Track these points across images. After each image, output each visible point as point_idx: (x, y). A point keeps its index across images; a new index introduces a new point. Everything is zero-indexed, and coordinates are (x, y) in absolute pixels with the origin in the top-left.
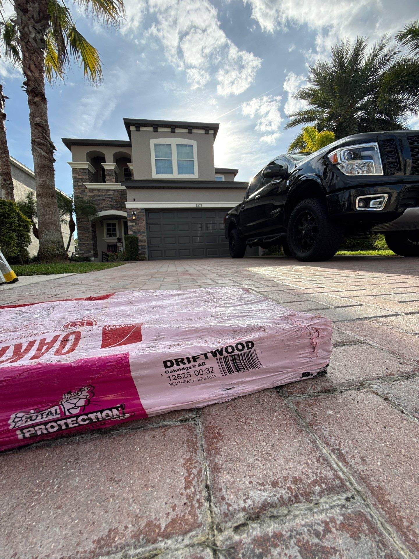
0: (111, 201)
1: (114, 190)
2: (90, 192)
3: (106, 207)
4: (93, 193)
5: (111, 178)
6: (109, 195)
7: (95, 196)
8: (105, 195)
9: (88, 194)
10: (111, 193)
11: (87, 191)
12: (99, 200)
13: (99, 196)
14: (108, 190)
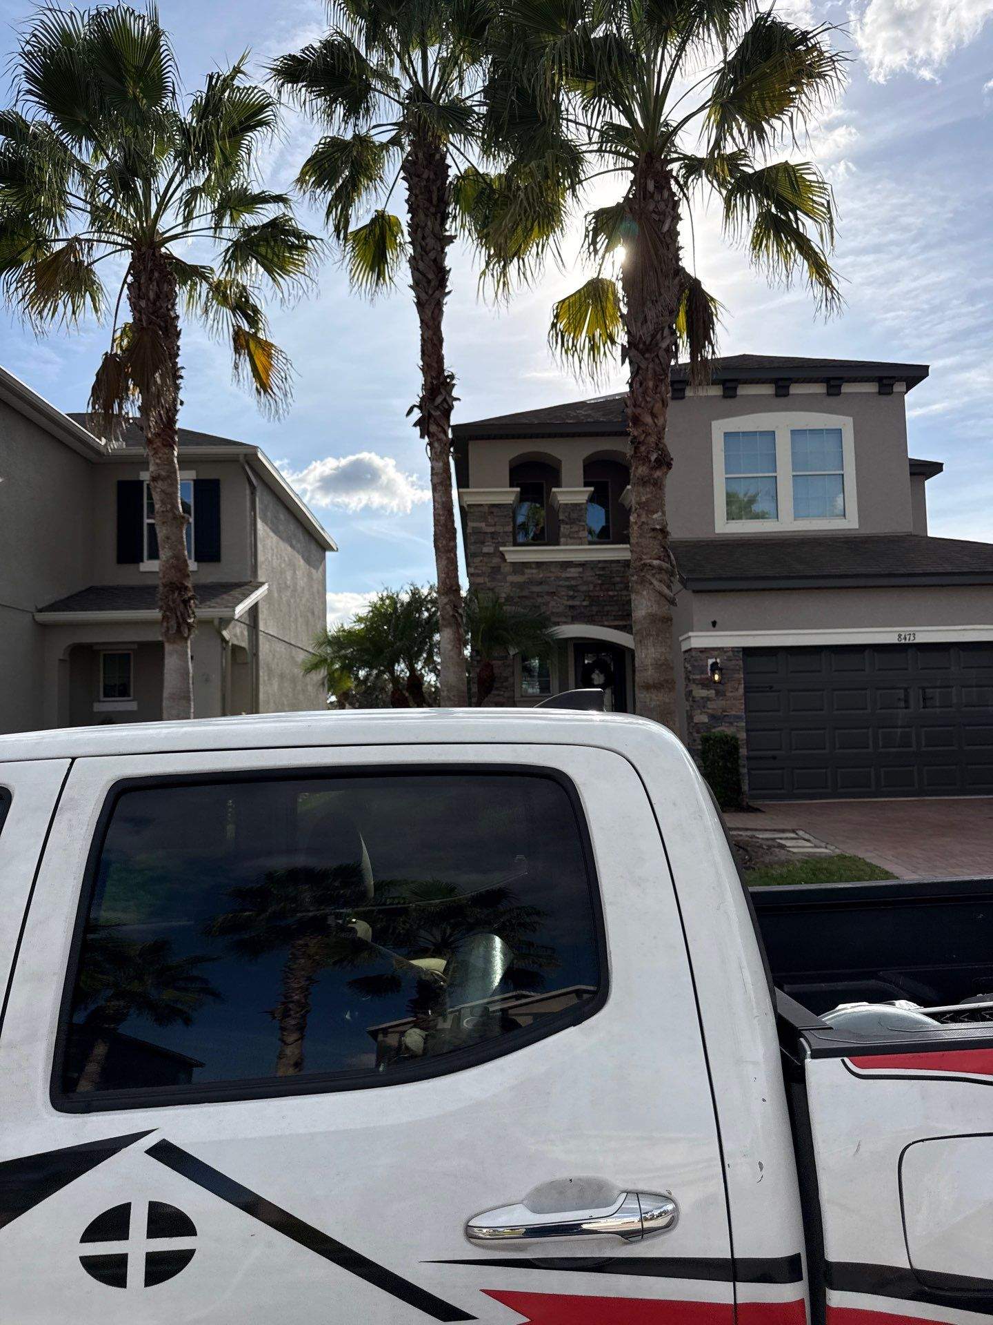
0: (573, 598)
1: (582, 565)
2: (515, 572)
3: (558, 615)
4: (523, 574)
5: (575, 528)
6: (568, 579)
7: (531, 582)
8: (558, 578)
9: (510, 578)
10: (573, 572)
11: (506, 569)
12: (539, 595)
13: (541, 583)
14: (566, 565)
